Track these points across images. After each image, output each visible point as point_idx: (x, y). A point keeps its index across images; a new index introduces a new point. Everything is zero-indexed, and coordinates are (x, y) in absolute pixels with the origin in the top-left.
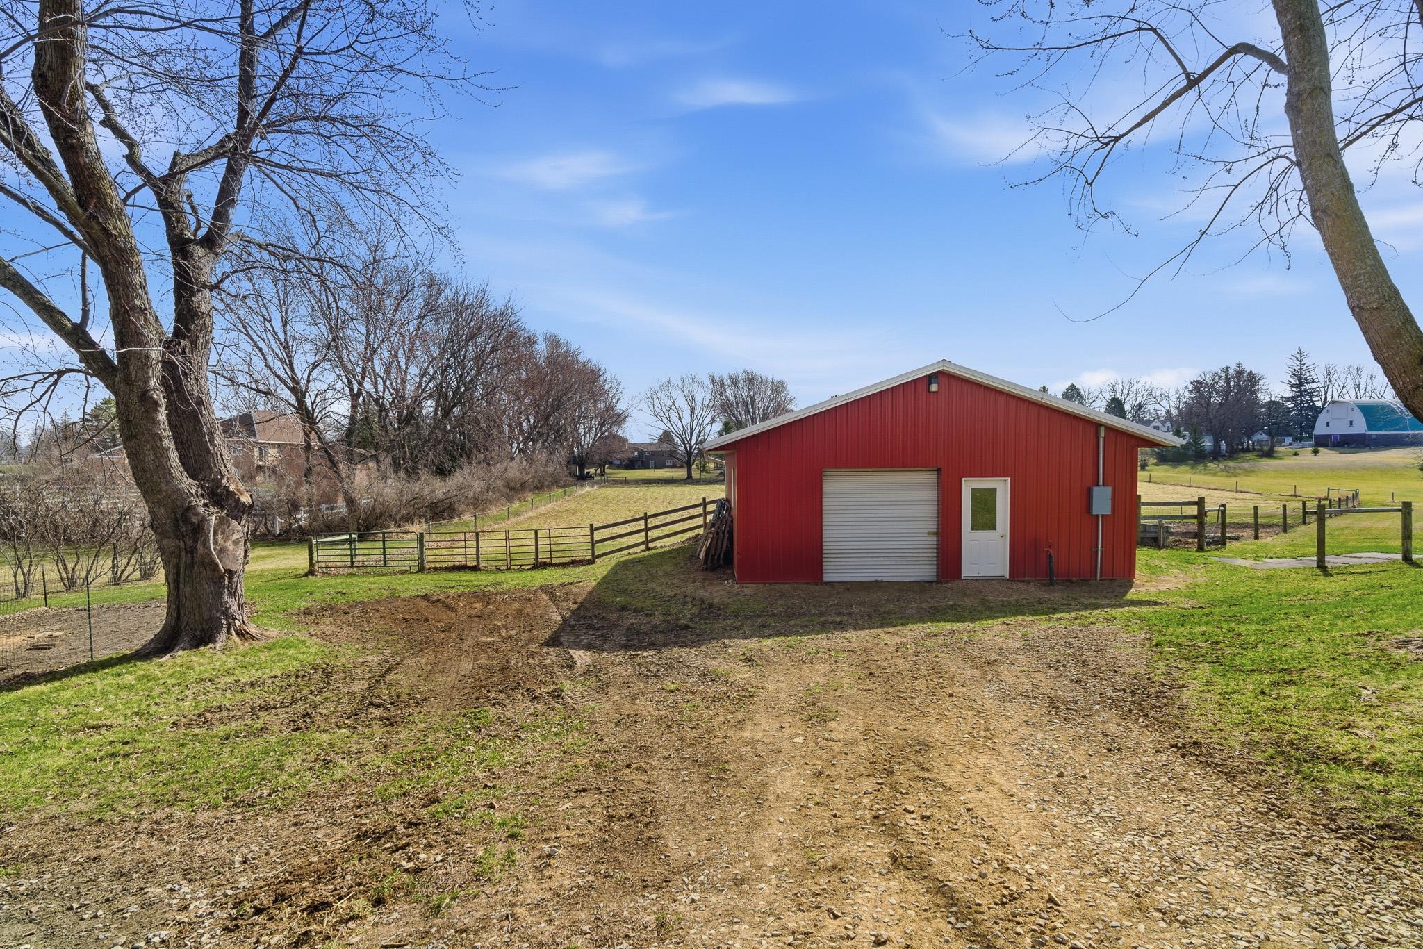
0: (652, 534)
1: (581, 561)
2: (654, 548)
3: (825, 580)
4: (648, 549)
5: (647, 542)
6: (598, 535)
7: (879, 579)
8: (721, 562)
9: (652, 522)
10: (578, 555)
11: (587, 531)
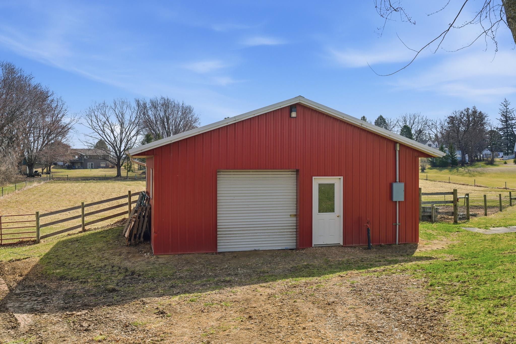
0: (88, 219)
1: (28, 241)
2: (89, 230)
3: (219, 250)
4: (84, 230)
5: (84, 225)
6: (43, 221)
7: (257, 249)
8: (142, 239)
9: (87, 210)
10: (25, 237)
11: (34, 218)
